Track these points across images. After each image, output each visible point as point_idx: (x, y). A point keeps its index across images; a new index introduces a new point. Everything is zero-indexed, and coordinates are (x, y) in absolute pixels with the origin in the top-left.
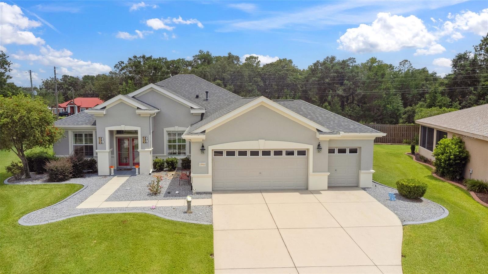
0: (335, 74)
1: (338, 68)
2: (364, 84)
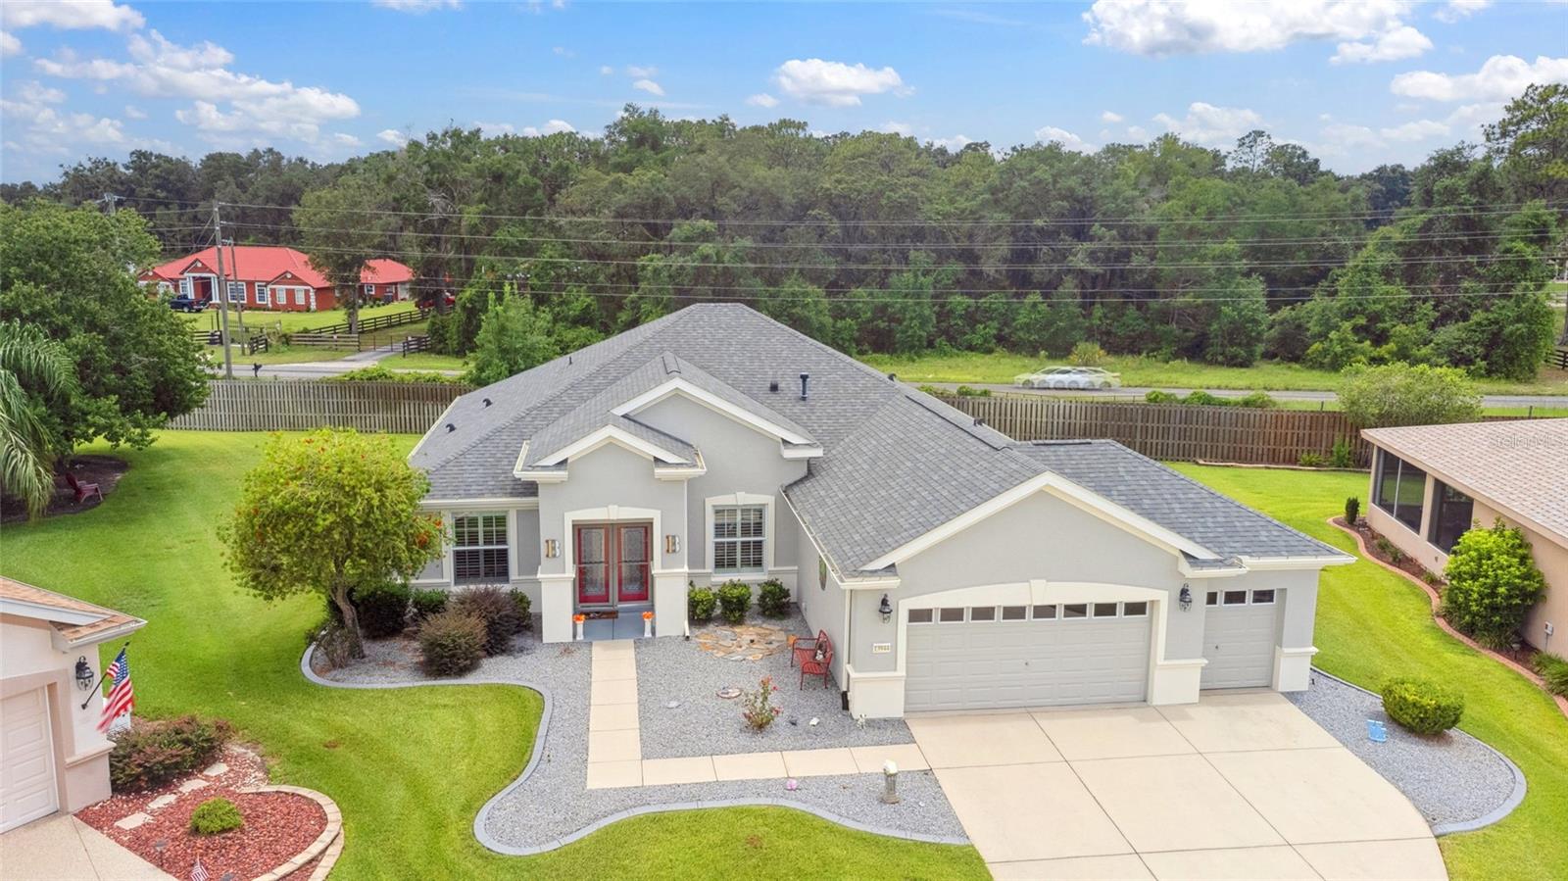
0: (1065, 203)
1: (1073, 182)
2: (1151, 234)
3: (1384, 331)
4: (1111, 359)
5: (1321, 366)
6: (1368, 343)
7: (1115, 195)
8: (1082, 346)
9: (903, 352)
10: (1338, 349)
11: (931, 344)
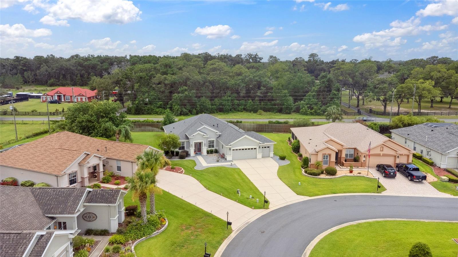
0: (256, 82)
1: (257, 78)
2: (272, 88)
3: (313, 107)
4: (265, 113)
5: (302, 114)
6: (309, 110)
7: (265, 81)
8: (259, 111)
9: (225, 112)
10: (304, 111)
11: (231, 110)
